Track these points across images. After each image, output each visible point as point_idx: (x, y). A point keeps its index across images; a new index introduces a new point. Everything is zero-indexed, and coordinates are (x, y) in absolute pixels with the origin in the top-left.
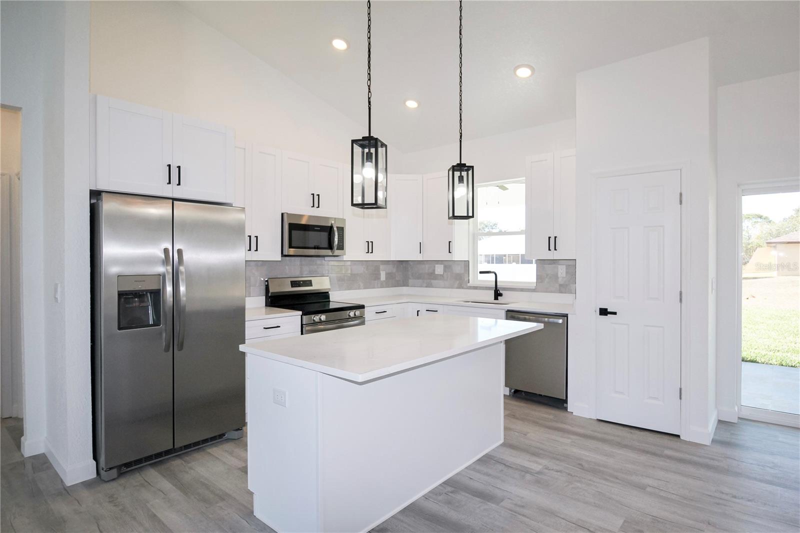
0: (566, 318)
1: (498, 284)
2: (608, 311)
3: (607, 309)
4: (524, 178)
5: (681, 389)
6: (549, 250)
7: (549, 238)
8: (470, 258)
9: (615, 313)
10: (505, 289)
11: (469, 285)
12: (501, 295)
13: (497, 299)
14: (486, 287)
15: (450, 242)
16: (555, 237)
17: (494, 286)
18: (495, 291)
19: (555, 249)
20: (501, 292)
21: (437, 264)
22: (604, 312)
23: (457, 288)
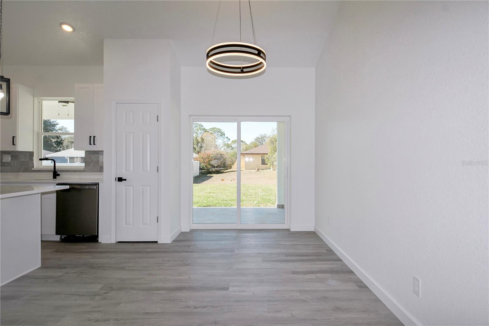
0: (98, 185)
1: (56, 168)
2: (123, 178)
3: (122, 178)
4: (74, 98)
5: (158, 217)
6: (90, 144)
7: (90, 137)
8: (34, 149)
9: (125, 180)
10: (62, 171)
11: (33, 169)
12: (59, 175)
13: (56, 178)
14: (47, 170)
15: (13, 137)
16: (94, 137)
17: (53, 169)
18: (53, 172)
19: (94, 144)
20: (58, 173)
21: (4, 154)
22: (120, 180)
23: (23, 172)
